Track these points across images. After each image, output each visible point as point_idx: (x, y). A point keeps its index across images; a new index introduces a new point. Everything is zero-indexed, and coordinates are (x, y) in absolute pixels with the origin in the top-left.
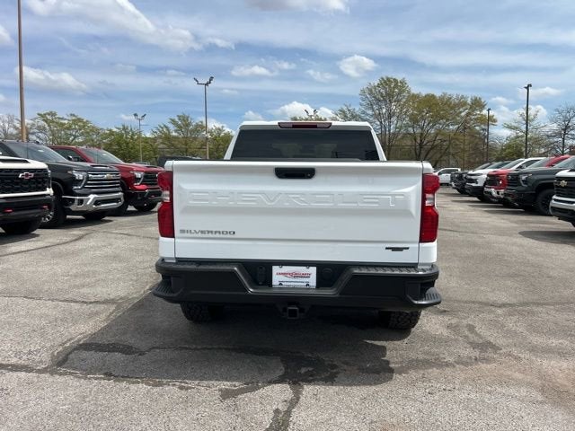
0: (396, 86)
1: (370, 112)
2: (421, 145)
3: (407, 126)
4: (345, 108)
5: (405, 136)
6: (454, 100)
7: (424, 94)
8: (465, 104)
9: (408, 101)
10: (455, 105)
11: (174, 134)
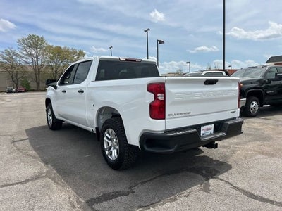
0: (39, 40)
1: (25, 53)
2: (56, 72)
3: (48, 62)
4: (9, 50)
5: (47, 67)
6: (71, 50)
7: (55, 46)
8: (76, 53)
9: (46, 49)
10: (72, 53)
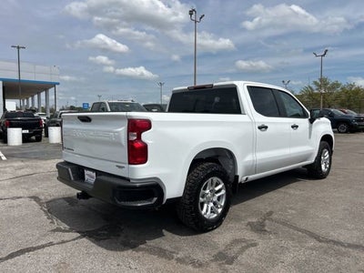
11: (316, 91)
